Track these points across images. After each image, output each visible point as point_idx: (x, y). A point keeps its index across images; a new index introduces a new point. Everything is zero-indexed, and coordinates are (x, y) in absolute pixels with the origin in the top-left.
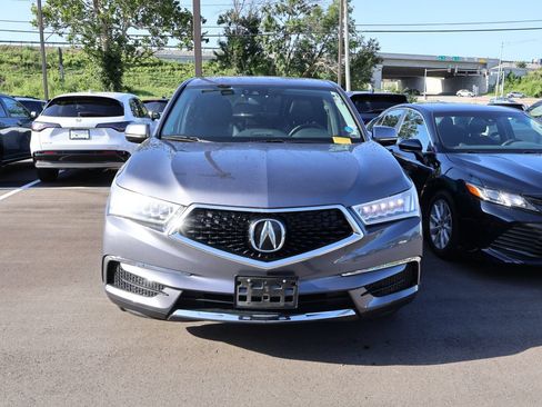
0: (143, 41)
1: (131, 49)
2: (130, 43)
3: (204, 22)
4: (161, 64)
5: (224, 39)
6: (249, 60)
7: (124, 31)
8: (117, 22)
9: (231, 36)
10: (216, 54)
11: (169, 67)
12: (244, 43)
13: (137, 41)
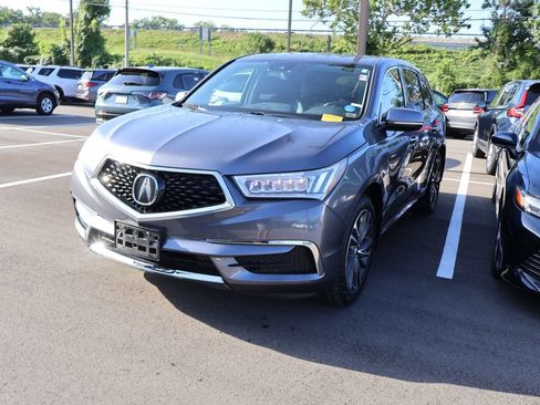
0: (404, 28)
1: (389, 35)
2: (389, 30)
3: (468, 6)
4: (428, 51)
5: (489, 24)
6: (514, 48)
7: (384, 18)
8: (378, 9)
9: (496, 21)
10: (477, 40)
11: (437, 55)
12: (511, 28)
13: (395, 28)
